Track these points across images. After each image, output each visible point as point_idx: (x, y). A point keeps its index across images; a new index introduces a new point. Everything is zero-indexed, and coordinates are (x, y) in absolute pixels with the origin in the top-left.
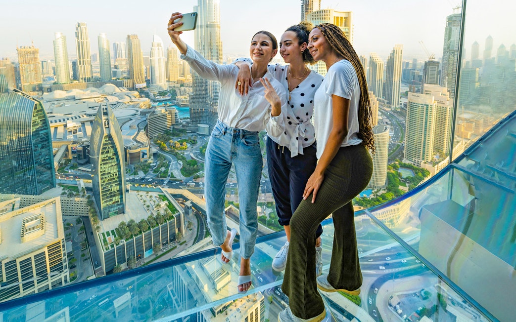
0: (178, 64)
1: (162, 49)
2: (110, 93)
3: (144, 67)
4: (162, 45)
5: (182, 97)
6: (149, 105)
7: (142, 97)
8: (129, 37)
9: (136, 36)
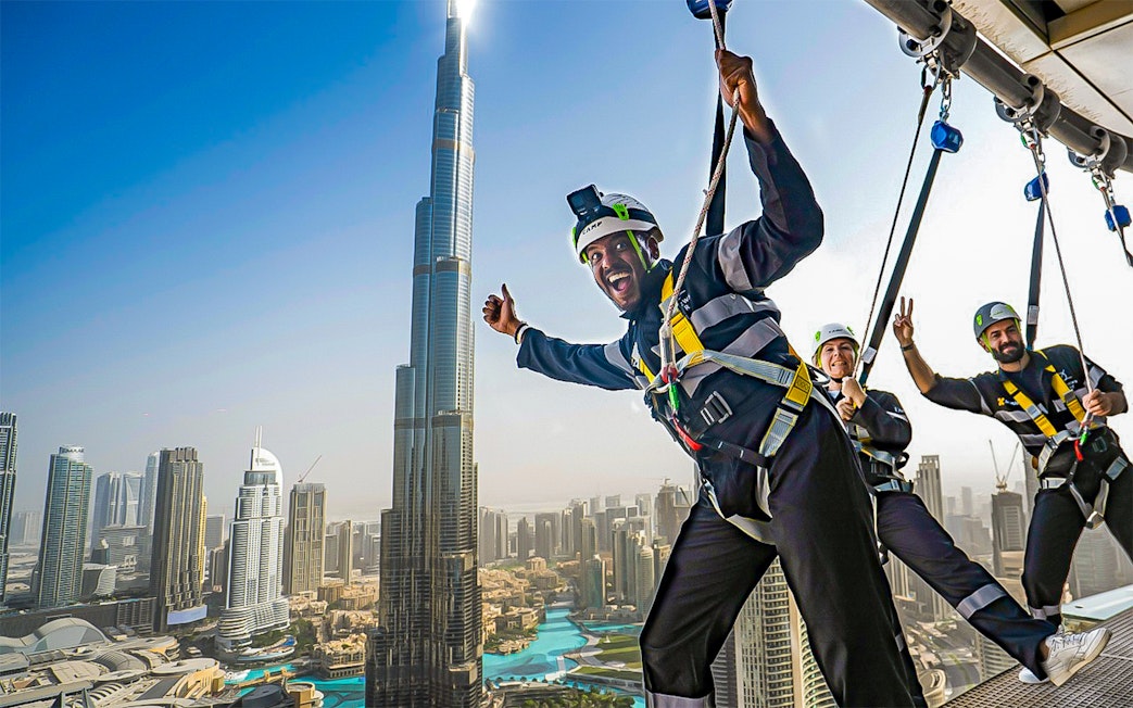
0: (325, 535)
1: (276, 490)
2: (68, 653)
3: (203, 553)
4: (279, 479)
5: (333, 643)
6: (215, 683)
7: (189, 656)
8: (165, 455)
9: (189, 455)
